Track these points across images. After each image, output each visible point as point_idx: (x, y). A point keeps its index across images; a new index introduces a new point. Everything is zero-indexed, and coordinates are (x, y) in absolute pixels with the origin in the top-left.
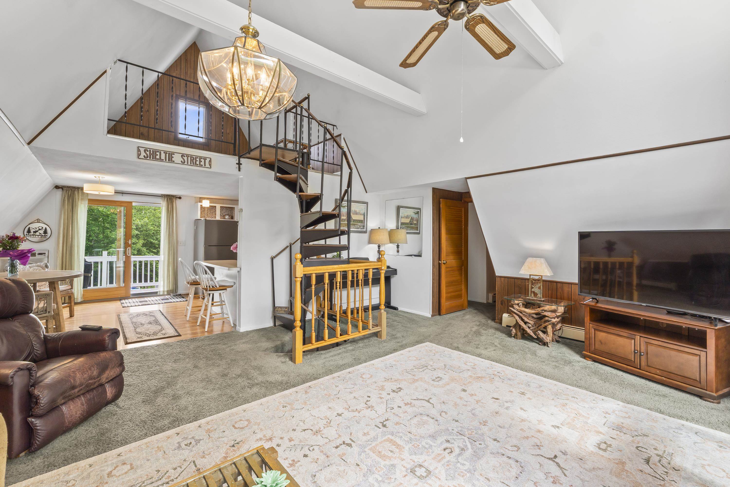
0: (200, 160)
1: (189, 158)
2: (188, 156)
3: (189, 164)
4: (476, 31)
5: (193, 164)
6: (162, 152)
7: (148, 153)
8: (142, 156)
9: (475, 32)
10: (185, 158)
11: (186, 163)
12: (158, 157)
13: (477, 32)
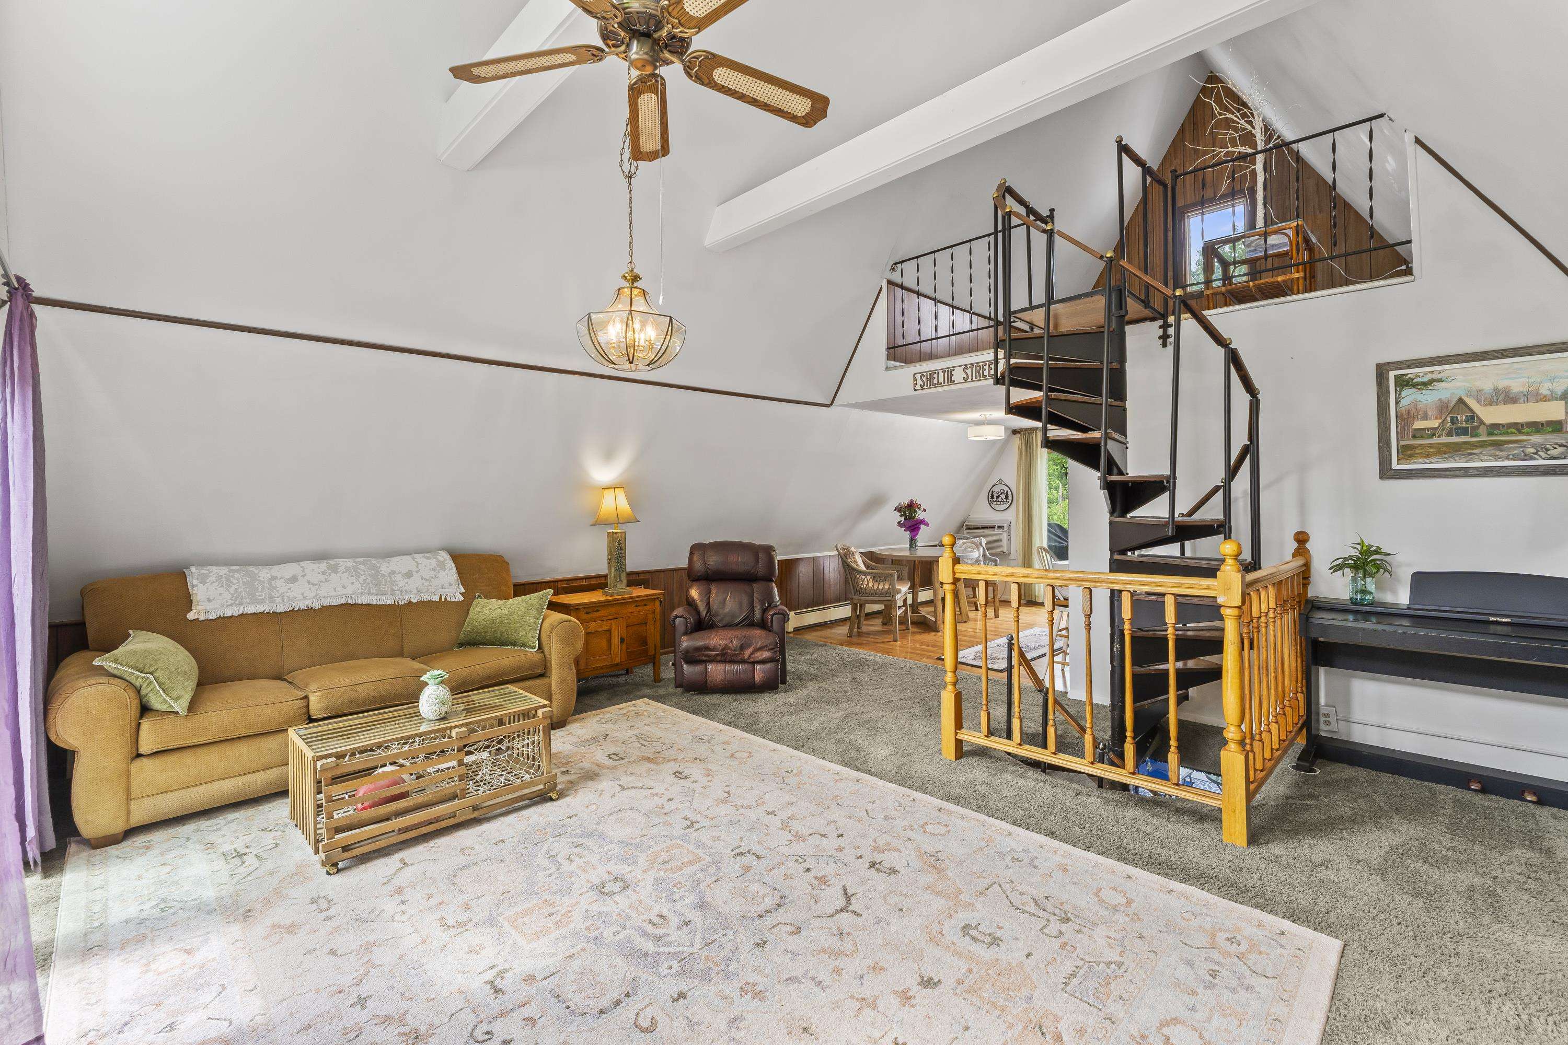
0: (989, 366)
1: (974, 369)
2: (971, 366)
3: (974, 379)
4: (703, 15)
5: (980, 377)
6: (940, 372)
7: (924, 379)
8: (918, 387)
9: (705, 17)
10: (969, 371)
11: (970, 379)
12: (935, 381)
13: (705, 13)
